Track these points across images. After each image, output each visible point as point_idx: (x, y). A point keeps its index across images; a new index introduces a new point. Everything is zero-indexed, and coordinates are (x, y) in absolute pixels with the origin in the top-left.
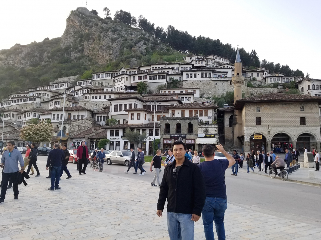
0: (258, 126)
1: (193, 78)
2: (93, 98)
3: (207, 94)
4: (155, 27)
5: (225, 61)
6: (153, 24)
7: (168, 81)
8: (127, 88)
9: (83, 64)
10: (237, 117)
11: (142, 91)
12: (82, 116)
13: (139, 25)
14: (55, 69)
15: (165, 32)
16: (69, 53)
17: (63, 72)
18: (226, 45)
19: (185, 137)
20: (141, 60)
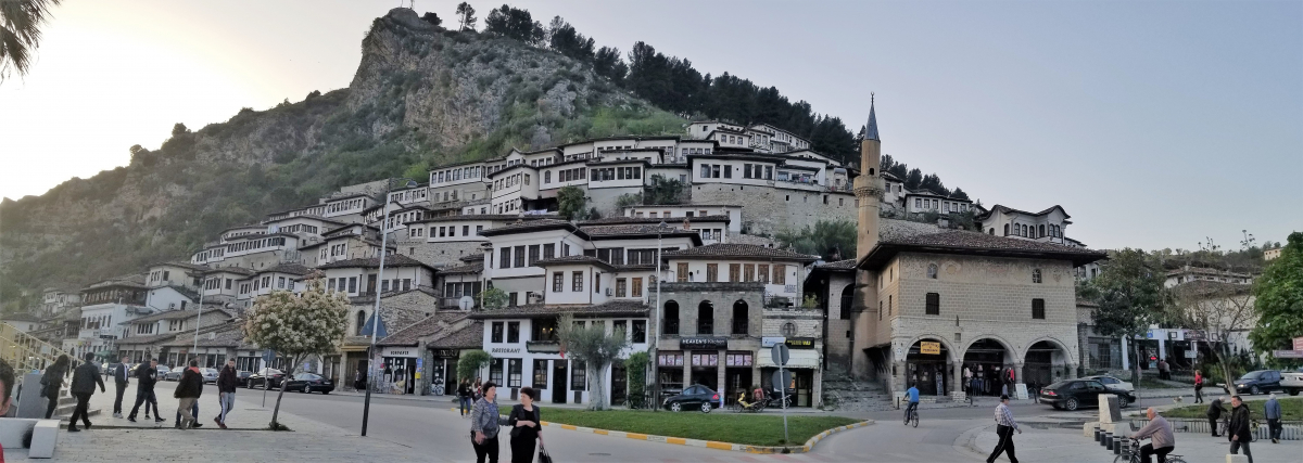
0: (931, 317)
1: (722, 178)
2: (433, 233)
3: (759, 223)
4: (596, 49)
6: (591, 39)
7: (649, 183)
8: (526, 203)
9: (402, 149)
10: (864, 290)
11: (570, 212)
12: (407, 282)
13: (552, 41)
14: (333, 166)
15: (622, 63)
16: (369, 124)
17: (353, 172)
19: (724, 347)
20: (565, 130)
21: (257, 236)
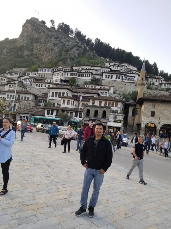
0: (152, 117)
1: (110, 79)
2: (37, 86)
3: (118, 91)
4: (86, 38)
5: (134, 68)
6: (85, 35)
7: (92, 79)
8: (62, 81)
9: (32, 60)
10: (138, 109)
11: (72, 84)
12: (28, 98)
13: (75, 35)
14: (11, 62)
15: (93, 43)
16: (22, 51)
17: (17, 64)
18: (136, 56)
19: (100, 120)
20: (74, 62)
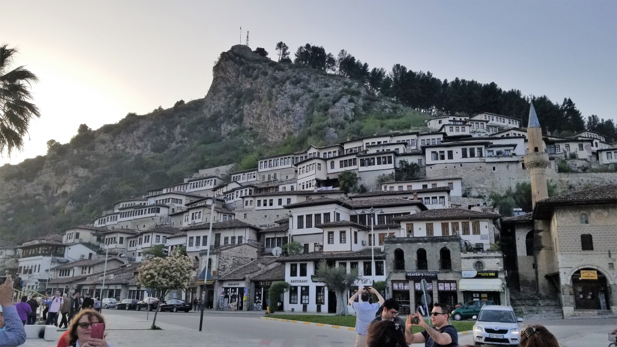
0: (586, 252)
1: (446, 160)
2: (259, 204)
3: (476, 188)
4: (370, 70)
5: (510, 123)
6: (366, 64)
7: (398, 166)
8: (319, 183)
9: (241, 143)
10: (541, 234)
11: (347, 187)
12: (240, 238)
13: (340, 67)
14: (193, 155)
15: (388, 78)
16: (218, 125)
17: (207, 159)
18: (509, 91)
19: (435, 278)
20: (346, 131)
21: (140, 206)
